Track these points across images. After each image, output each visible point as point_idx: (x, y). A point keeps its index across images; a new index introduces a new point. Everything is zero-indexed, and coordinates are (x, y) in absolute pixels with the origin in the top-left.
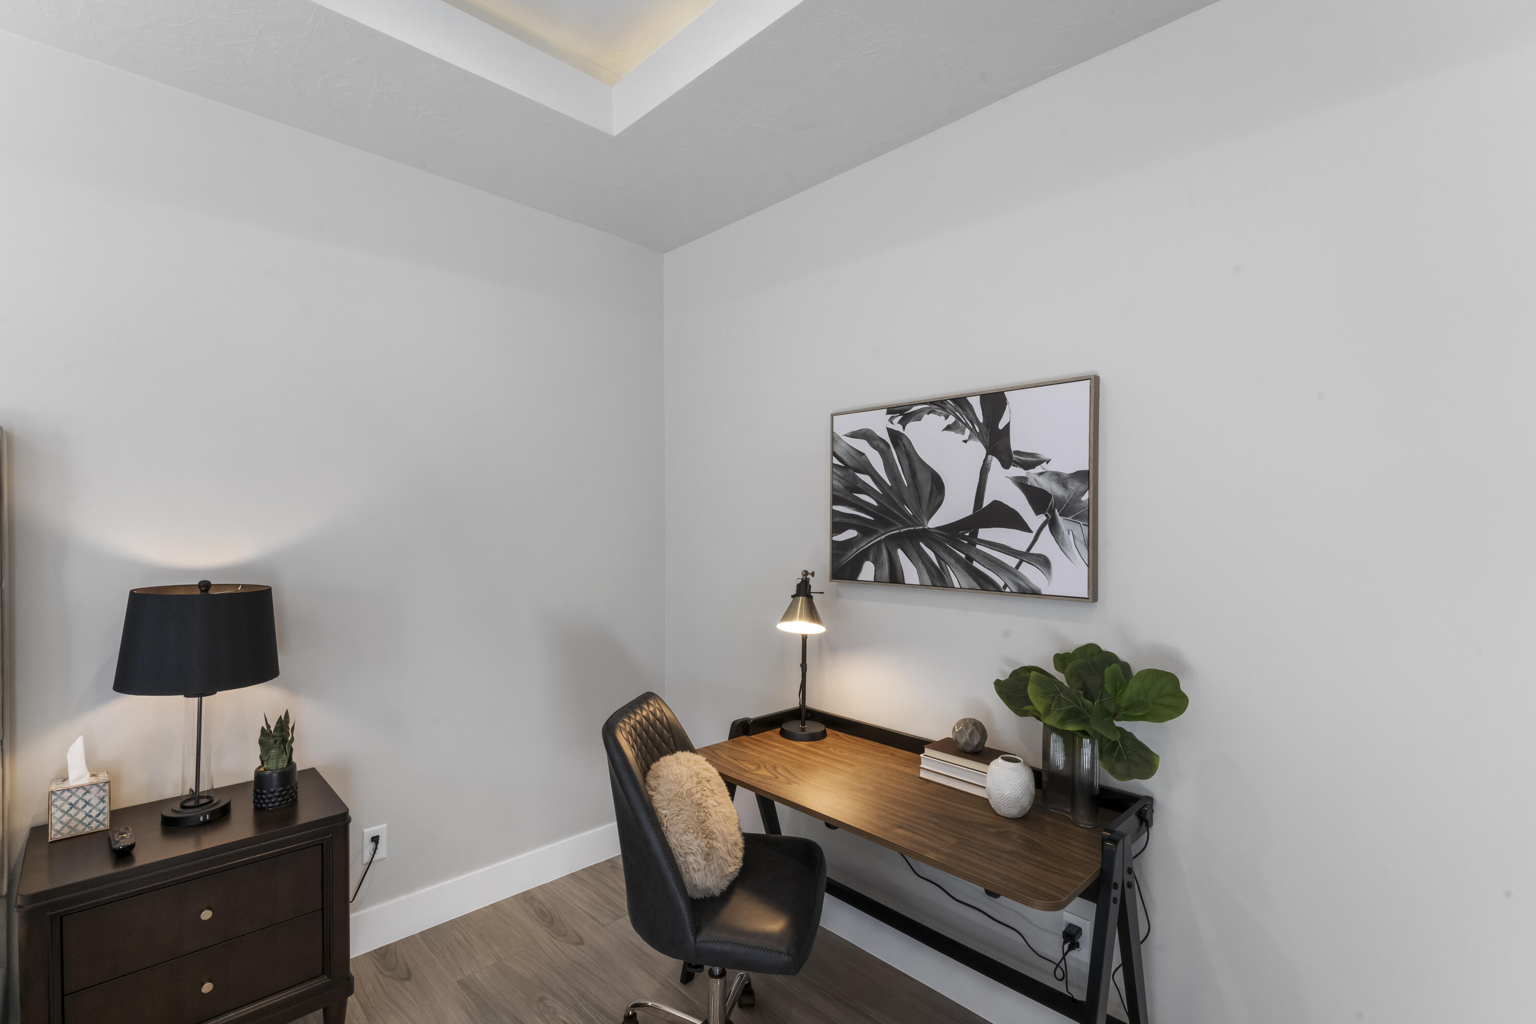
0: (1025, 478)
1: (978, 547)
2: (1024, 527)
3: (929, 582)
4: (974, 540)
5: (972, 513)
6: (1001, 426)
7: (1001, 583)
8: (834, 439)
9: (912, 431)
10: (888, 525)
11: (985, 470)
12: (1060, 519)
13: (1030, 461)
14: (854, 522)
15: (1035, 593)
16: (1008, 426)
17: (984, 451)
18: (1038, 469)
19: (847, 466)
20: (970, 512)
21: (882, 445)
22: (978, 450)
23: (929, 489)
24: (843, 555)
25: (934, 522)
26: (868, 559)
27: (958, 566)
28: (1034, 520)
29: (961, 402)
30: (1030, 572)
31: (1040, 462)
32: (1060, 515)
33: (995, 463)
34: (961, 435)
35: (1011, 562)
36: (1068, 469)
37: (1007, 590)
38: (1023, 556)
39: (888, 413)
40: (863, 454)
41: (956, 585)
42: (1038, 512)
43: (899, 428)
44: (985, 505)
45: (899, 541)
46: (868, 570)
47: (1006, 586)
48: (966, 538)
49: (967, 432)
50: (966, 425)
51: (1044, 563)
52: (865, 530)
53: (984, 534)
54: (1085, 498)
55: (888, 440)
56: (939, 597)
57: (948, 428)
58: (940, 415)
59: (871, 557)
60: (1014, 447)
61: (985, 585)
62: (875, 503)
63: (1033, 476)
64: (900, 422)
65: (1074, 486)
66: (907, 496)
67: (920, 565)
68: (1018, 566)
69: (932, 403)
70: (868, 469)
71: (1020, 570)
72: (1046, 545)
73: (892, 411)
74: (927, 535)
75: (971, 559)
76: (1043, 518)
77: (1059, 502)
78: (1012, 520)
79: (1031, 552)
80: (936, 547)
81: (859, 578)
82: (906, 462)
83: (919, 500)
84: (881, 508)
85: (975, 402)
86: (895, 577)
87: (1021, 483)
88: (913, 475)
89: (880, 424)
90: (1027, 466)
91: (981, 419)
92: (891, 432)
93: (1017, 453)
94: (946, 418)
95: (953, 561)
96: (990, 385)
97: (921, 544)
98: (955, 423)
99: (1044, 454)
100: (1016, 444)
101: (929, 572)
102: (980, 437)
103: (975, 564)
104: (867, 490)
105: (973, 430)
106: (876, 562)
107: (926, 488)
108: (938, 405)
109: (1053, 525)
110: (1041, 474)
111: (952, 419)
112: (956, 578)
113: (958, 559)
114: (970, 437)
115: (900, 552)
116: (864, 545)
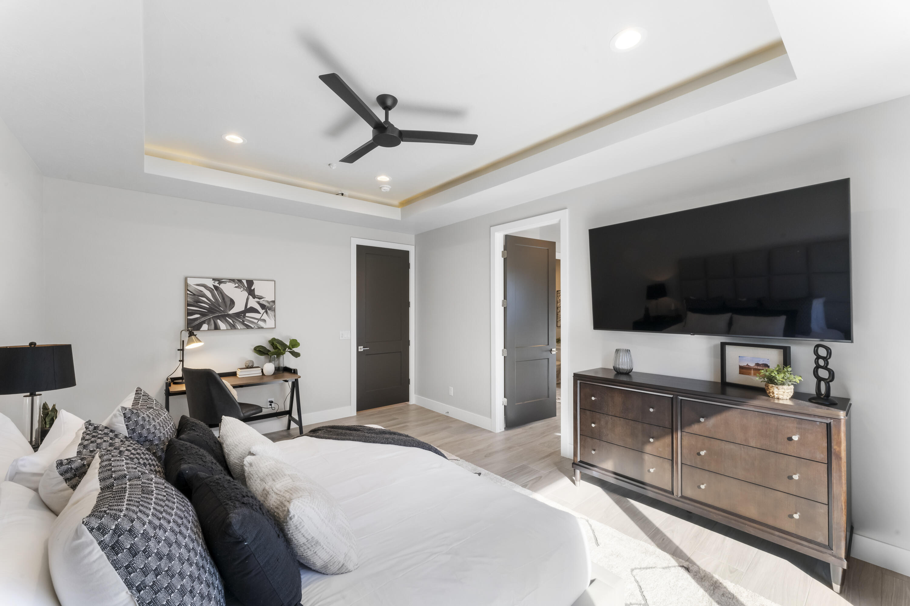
0: (259, 301)
1: (246, 318)
2: (259, 313)
3: (230, 329)
4: (244, 316)
5: (244, 309)
6: (252, 288)
7: (253, 326)
8: (186, 285)
9: (222, 286)
10: (214, 313)
11: (248, 299)
12: (268, 311)
13: (260, 298)
14: (198, 312)
15: (262, 328)
16: (254, 289)
17: (247, 294)
18: (263, 299)
19: (194, 295)
20: (243, 309)
21: (211, 289)
22: (246, 294)
23: (229, 303)
24: (193, 323)
25: (231, 312)
26: (205, 323)
27: (240, 323)
28: (262, 311)
29: (240, 281)
30: (261, 323)
31: (263, 298)
32: (268, 310)
33: (251, 297)
34: (240, 290)
35: (256, 321)
36: (270, 300)
37: (255, 328)
38: (259, 320)
39: (213, 280)
40: (202, 291)
41: (239, 328)
42: (263, 309)
43: (218, 285)
44: (248, 308)
45: (218, 317)
46: (205, 327)
47: (254, 327)
48: (242, 316)
49: (242, 289)
50: (242, 287)
51: (264, 321)
52: (203, 314)
53: (247, 315)
54: (274, 306)
55: (213, 288)
56: (234, 332)
57: (236, 287)
58: (233, 283)
59: (206, 323)
60: (256, 294)
61: (248, 327)
62: (208, 307)
63: (261, 301)
64: (218, 283)
65: (272, 304)
66: (221, 304)
67: (226, 324)
68: (258, 322)
69: (230, 280)
70: (204, 296)
71: (258, 323)
72: (265, 317)
73: (213, 279)
74: (229, 316)
75: (244, 321)
76: (264, 311)
77: (268, 307)
78: (256, 311)
79: (261, 318)
80: (232, 319)
81: (201, 330)
82: (220, 295)
83: (226, 306)
84: (210, 308)
85: (245, 282)
86: (217, 328)
87: (258, 303)
88: (223, 299)
89: (210, 283)
90: (260, 299)
91: (246, 286)
92: (214, 286)
93: (257, 295)
94: (235, 284)
95: (238, 322)
96: (250, 278)
97: (227, 318)
98: (238, 286)
99: (264, 296)
100: (257, 293)
101: (230, 325)
102: (246, 290)
103: (245, 322)
104: (204, 302)
105: (244, 289)
106: (208, 324)
107: (228, 303)
108: (232, 280)
109: (266, 312)
110: (263, 301)
111: (237, 285)
112: (239, 326)
113: (240, 322)
114: (243, 290)
115: (219, 321)
116: (203, 319)
